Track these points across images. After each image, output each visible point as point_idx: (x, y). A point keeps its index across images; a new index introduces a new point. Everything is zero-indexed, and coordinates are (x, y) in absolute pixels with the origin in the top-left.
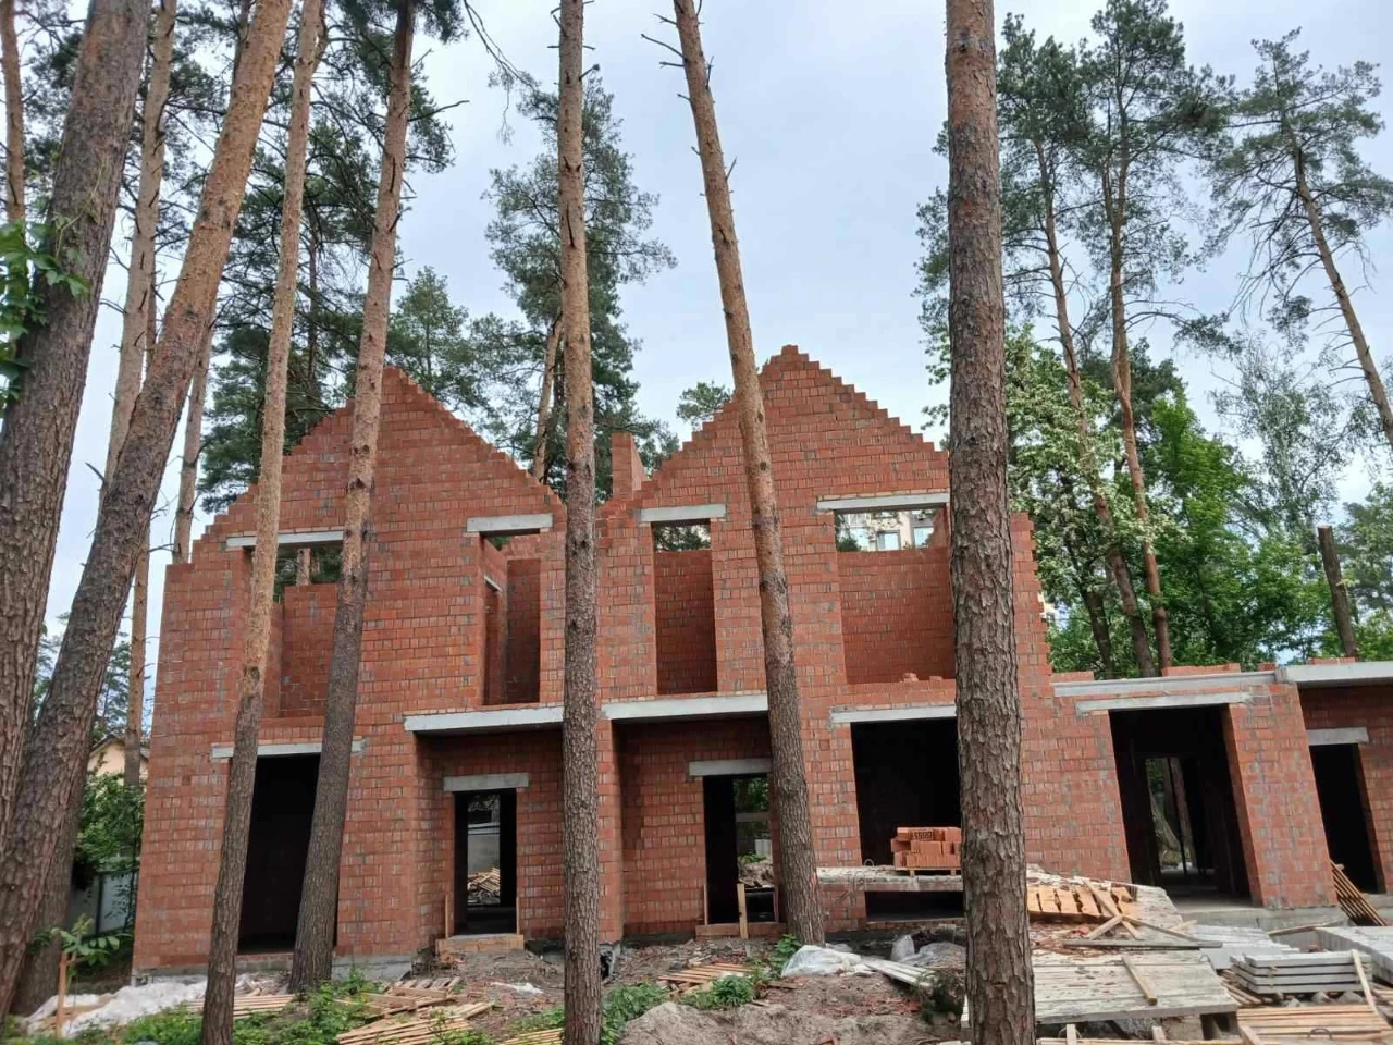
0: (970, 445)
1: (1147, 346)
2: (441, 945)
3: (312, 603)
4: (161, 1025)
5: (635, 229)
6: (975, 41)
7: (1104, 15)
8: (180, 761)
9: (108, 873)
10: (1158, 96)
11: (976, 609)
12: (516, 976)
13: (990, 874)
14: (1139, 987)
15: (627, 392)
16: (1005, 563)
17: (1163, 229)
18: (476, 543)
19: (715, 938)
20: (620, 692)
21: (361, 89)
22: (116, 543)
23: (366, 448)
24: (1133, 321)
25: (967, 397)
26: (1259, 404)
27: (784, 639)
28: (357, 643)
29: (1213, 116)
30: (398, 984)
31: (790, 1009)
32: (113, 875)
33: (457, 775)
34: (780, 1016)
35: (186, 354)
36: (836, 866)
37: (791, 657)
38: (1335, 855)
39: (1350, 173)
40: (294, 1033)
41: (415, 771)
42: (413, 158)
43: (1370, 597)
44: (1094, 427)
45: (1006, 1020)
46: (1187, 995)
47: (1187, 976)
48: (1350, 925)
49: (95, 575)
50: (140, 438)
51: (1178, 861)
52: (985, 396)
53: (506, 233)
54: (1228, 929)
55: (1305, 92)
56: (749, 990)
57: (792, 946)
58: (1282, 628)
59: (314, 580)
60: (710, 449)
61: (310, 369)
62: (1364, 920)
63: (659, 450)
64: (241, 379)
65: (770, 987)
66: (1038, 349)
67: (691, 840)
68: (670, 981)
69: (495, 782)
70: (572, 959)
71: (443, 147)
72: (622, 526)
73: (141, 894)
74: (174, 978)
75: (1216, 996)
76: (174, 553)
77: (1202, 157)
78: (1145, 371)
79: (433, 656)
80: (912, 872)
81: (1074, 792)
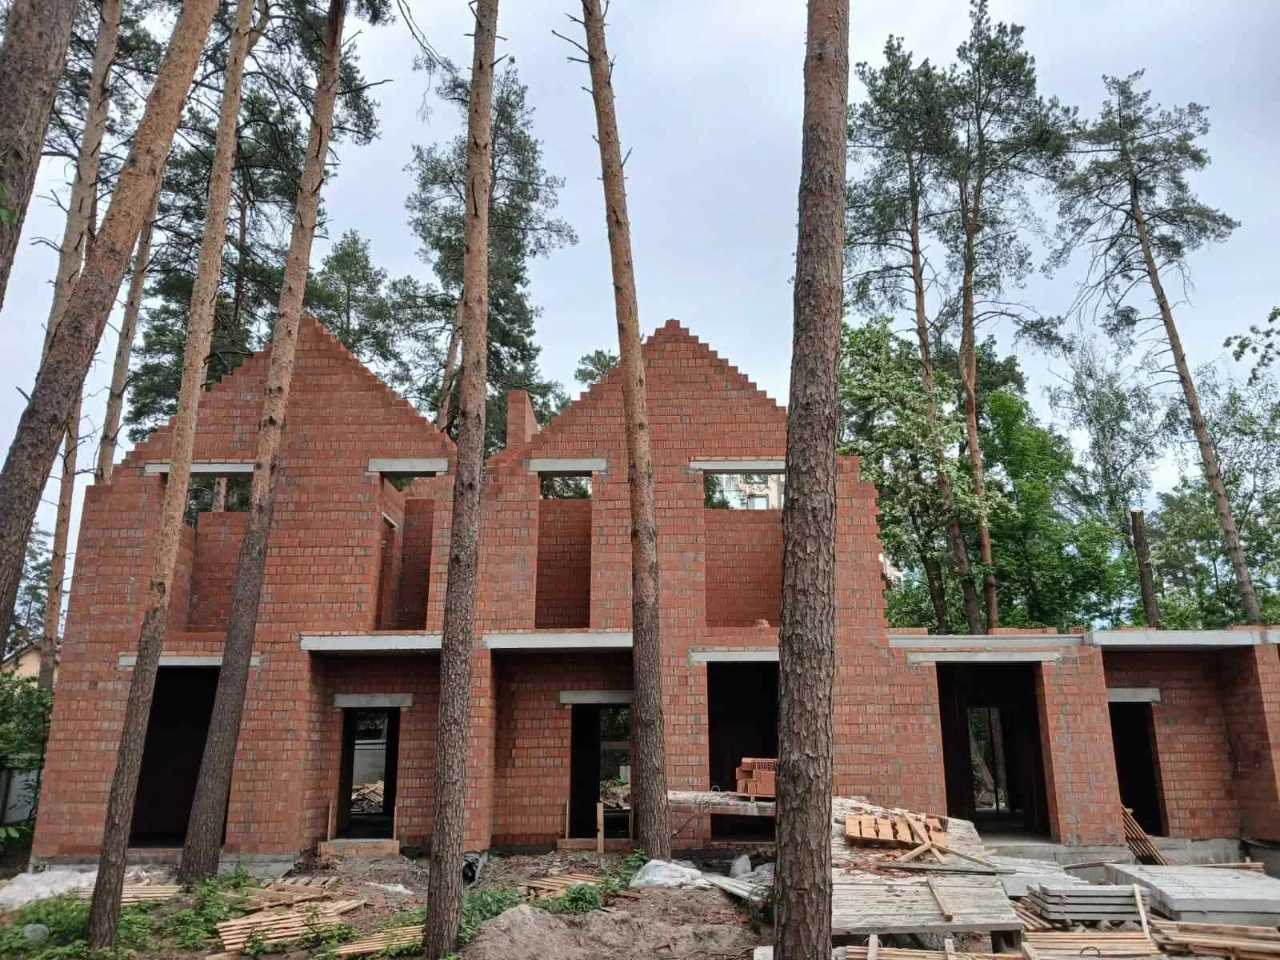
0: (806, 410)
1: (994, 342)
2: (323, 847)
3: (223, 529)
4: (52, 909)
5: (543, 208)
6: (830, 50)
7: (967, 46)
8: (88, 667)
9: (17, 768)
10: (1012, 121)
11: (801, 554)
12: (391, 878)
13: (800, 791)
14: (939, 905)
15: (530, 355)
16: (829, 515)
17: (1011, 239)
18: (376, 481)
19: (574, 851)
20: (500, 624)
21: (298, 63)
22: (29, 457)
23: (280, 389)
24: (981, 318)
25: (806, 367)
26: (1087, 400)
27: (652, 583)
28: (261, 566)
29: (1058, 141)
30: (280, 880)
31: (634, 916)
32: (21, 771)
33: (347, 692)
34: (624, 921)
35: (107, 288)
36: (687, 790)
37: (657, 599)
38: (1127, 800)
39: (1178, 201)
40: (178, 920)
41: (308, 686)
42: (342, 129)
43: (1175, 576)
44: (942, 411)
45: (805, 922)
46: (978, 914)
47: (984, 897)
48: (1136, 863)
49: (8, 485)
50: (59, 362)
51: (992, 800)
52: (821, 367)
53: (425, 204)
54: (1028, 861)
55: (1144, 126)
56: (599, 897)
57: (641, 860)
58: (1094, 598)
59: (228, 509)
60: (595, 408)
61: (235, 315)
62: (1148, 859)
63: (553, 409)
64: (170, 321)
65: (618, 896)
66: (897, 339)
67: (558, 761)
68: (530, 888)
69: (382, 701)
70: (437, 861)
71: (371, 123)
72: (512, 473)
73: (44, 790)
74: (71, 867)
75: (1005, 916)
76: (96, 476)
77: (1048, 177)
78: (991, 364)
79: (330, 583)
80: (752, 798)
81: (903, 733)
